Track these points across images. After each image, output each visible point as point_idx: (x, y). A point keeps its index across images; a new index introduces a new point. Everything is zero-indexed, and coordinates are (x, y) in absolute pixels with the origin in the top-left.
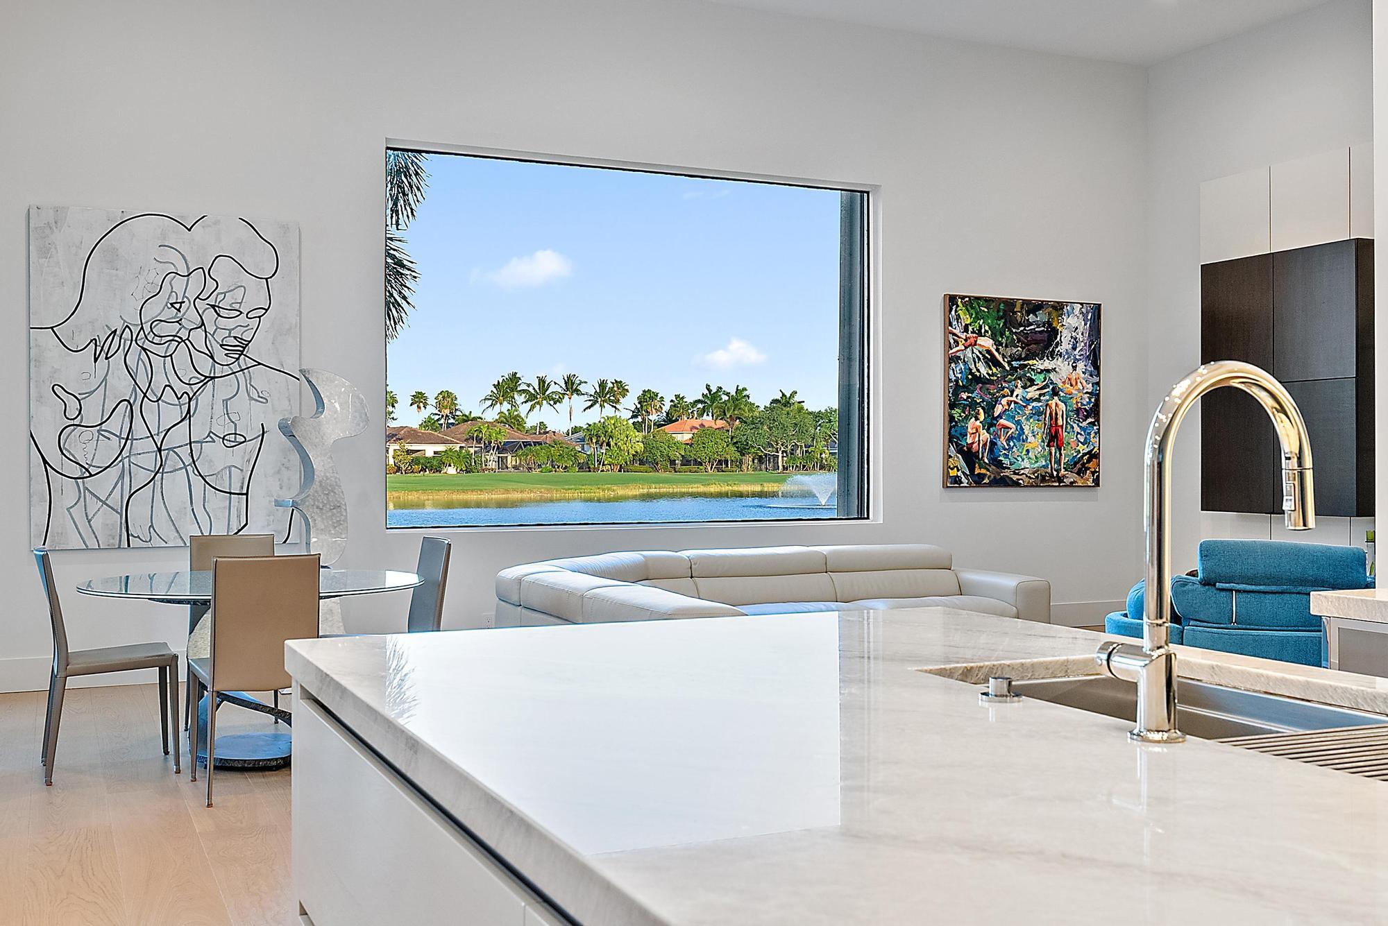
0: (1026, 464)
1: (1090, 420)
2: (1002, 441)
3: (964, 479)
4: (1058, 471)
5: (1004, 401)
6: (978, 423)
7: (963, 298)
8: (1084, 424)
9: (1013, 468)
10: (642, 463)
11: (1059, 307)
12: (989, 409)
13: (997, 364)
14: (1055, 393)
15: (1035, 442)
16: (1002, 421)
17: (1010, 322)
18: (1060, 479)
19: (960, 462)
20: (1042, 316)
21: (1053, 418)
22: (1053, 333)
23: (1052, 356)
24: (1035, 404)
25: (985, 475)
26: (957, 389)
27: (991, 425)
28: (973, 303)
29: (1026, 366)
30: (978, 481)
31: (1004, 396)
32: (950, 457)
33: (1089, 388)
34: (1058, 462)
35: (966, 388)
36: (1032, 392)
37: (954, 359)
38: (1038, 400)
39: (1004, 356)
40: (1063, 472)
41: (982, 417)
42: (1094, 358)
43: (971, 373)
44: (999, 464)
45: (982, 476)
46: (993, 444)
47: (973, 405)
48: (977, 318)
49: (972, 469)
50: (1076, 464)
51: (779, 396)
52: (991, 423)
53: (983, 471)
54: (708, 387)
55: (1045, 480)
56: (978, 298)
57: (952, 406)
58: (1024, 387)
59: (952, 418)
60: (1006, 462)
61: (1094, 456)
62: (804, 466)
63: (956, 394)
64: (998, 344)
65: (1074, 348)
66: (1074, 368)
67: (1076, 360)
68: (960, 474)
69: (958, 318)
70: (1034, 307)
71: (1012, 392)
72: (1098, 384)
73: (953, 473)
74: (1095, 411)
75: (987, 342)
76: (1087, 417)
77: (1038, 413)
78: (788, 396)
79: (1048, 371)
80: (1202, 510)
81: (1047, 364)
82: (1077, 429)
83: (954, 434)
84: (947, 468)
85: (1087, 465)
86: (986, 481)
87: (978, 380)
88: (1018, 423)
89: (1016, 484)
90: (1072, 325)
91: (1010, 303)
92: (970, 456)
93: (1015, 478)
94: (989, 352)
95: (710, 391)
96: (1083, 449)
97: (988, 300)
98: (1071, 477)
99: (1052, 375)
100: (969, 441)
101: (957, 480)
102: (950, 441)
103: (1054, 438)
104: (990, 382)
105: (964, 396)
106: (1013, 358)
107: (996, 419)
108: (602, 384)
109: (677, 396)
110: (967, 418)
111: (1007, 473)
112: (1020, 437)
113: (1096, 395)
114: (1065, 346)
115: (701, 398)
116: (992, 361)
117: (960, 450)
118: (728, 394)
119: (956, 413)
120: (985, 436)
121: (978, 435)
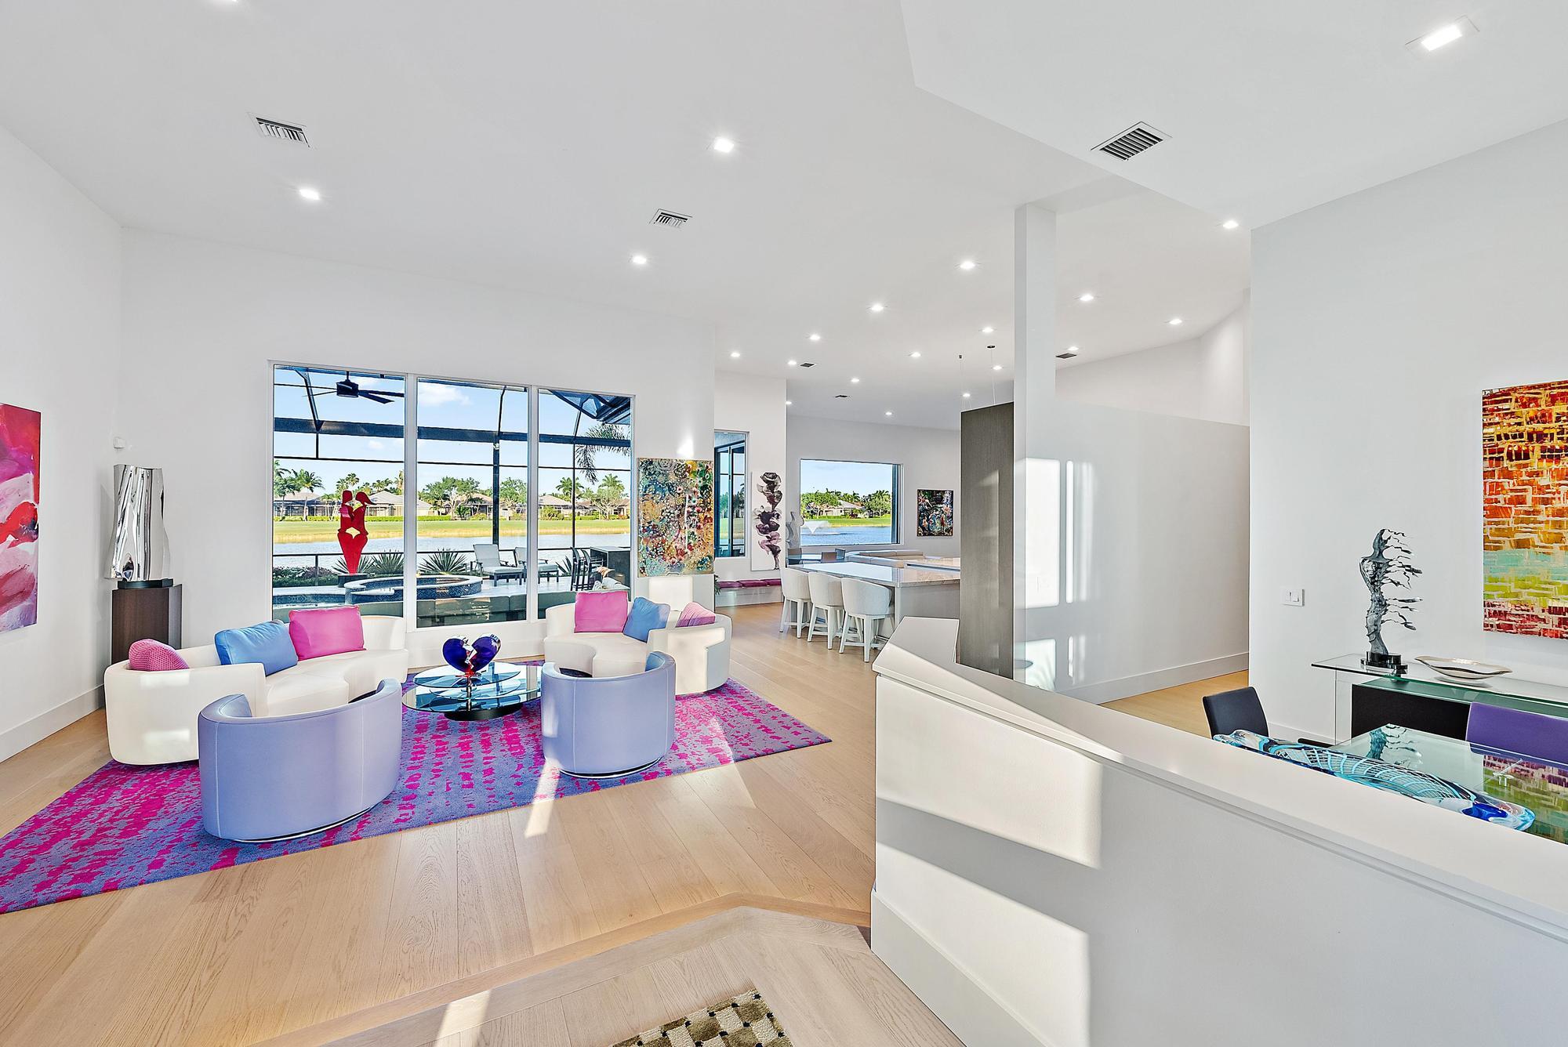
0: (936, 530)
2: (931, 525)
3: (922, 534)
4: (943, 532)
6: (925, 520)
7: (922, 490)
8: (949, 520)
11: (944, 491)
12: (928, 517)
14: (943, 513)
15: (938, 525)
16: (931, 520)
17: (933, 496)
18: (944, 534)
19: (921, 530)
20: (940, 494)
21: (942, 519)
22: (942, 498)
23: (943, 504)
24: (938, 515)
25: (927, 533)
26: (921, 512)
28: (924, 491)
29: (936, 506)
30: (925, 535)
31: (931, 514)
32: (919, 529)
33: (950, 511)
34: (943, 529)
36: (938, 513)
39: (931, 504)
42: (952, 504)
43: (924, 508)
44: (930, 530)
46: (928, 525)
47: (924, 516)
48: (925, 495)
49: (924, 531)
50: (947, 530)
52: (928, 520)
55: (940, 534)
57: (919, 516)
58: (936, 511)
59: (919, 519)
61: (952, 528)
64: (930, 501)
65: (947, 502)
66: (947, 506)
68: (921, 532)
69: (921, 495)
70: (938, 492)
71: (933, 513)
72: (952, 510)
74: (952, 517)
75: (927, 501)
76: (950, 518)
77: (939, 518)
81: (941, 506)
82: (947, 521)
83: (920, 523)
84: (918, 531)
85: (950, 530)
87: (925, 510)
88: (934, 520)
89: (933, 535)
90: (947, 495)
91: (933, 491)
92: (923, 528)
93: (934, 533)
94: (928, 503)
96: (949, 526)
97: (927, 491)
98: (946, 533)
99: (942, 509)
100: (923, 525)
101: (920, 534)
102: (919, 525)
103: (942, 524)
104: (928, 510)
105: (922, 514)
106: (933, 504)
110: (923, 519)
111: (932, 532)
112: (935, 524)
113: (952, 513)
114: (945, 501)
116: (928, 506)
117: (921, 527)
120: (927, 523)
121: (925, 523)
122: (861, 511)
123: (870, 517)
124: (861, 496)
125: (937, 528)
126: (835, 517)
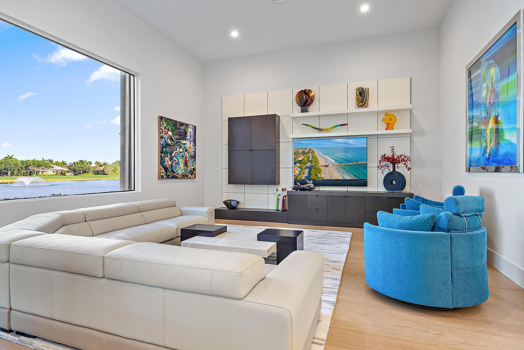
0: (180, 172)
1: (194, 159)
2: (174, 165)
3: (164, 176)
4: (187, 174)
5: (175, 152)
6: (168, 158)
7: (164, 118)
8: (192, 160)
9: (177, 173)
11: (187, 125)
12: (171, 154)
13: (173, 140)
14: (186, 151)
15: (182, 165)
16: (174, 158)
17: (176, 128)
18: (187, 176)
19: (163, 170)
20: (183, 128)
21: (186, 158)
22: (186, 133)
23: (186, 139)
24: (182, 154)
25: (170, 175)
26: (163, 147)
27: (172, 159)
28: (167, 120)
29: (180, 142)
30: (168, 177)
31: (175, 151)
32: (161, 169)
33: (194, 150)
34: (187, 171)
35: (165, 147)
36: (181, 150)
37: (162, 137)
38: (182, 152)
39: (174, 138)
40: (188, 174)
41: (169, 157)
42: (195, 141)
43: (166, 143)
44: (173, 171)
45: (169, 175)
46: (172, 165)
47: (167, 153)
48: (168, 125)
49: (166, 173)
50: (191, 172)
51: (7, 156)
52: (171, 159)
53: (169, 174)
55: (184, 176)
56: (168, 119)
57: (161, 153)
58: (179, 148)
59: (161, 156)
60: (175, 171)
61: (194, 169)
62: (17, 175)
63: (162, 149)
64: (173, 134)
65: (190, 138)
66: (190, 144)
67: (191, 142)
68: (163, 174)
69: (163, 124)
70: (182, 124)
71: (176, 149)
72: (195, 149)
73: (162, 174)
74: (194, 157)
75: (170, 133)
76: (193, 158)
77: (183, 156)
79: (185, 144)
80: (228, 184)
81: (184, 142)
82: (191, 162)
83: (162, 162)
84: (160, 173)
85: (193, 172)
86: (170, 177)
87: (168, 145)
88: (178, 159)
89: (177, 178)
90: (190, 130)
91: (176, 122)
92: (166, 169)
93: (177, 176)
94: (171, 136)
96: (192, 167)
97: (171, 120)
98: (190, 176)
99: (186, 145)
100: (166, 164)
101: (162, 177)
102: (161, 164)
103: (186, 164)
104: (171, 146)
105: (165, 149)
106: (177, 139)
107: (172, 157)
110: (165, 157)
111: (175, 174)
112: (178, 163)
113: (195, 152)
114: (188, 137)
116: (172, 140)
117: (163, 167)
119: (163, 155)
120: (170, 163)
121: (168, 162)
122: (67, 172)
123: (75, 175)
124: (68, 163)
125: (180, 169)
126: (49, 175)
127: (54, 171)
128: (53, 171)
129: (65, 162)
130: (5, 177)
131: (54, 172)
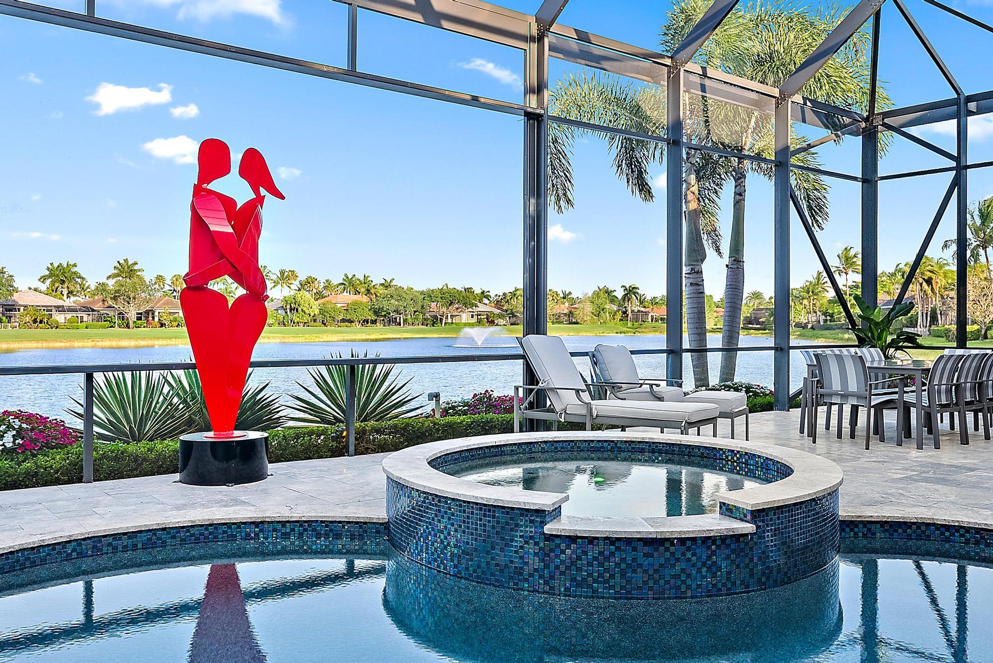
10: (315, 321)
51: (383, 282)
54: (346, 275)
62: (413, 324)
78: (389, 281)
95: (348, 278)
108: (282, 272)
109: (327, 281)
115: (342, 282)
118: (358, 279)
122: (500, 316)
124: (492, 294)
127: (474, 314)
128: (472, 313)
129: (488, 293)
130: (394, 327)
131: (472, 317)
